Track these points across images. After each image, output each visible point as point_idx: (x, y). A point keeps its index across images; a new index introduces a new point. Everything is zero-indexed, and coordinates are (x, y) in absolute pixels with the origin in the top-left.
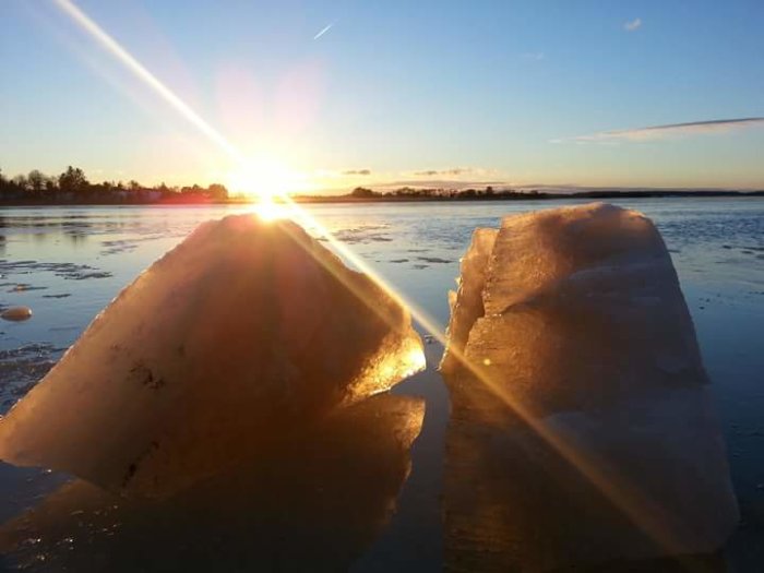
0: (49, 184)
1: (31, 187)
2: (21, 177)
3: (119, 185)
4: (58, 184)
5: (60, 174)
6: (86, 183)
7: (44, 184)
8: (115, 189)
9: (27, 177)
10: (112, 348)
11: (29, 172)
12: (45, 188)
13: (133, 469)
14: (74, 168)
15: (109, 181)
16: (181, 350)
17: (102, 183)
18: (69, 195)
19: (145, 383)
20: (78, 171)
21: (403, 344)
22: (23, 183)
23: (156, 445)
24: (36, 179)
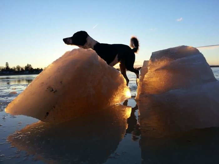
0: (22, 69)
1: (17, 70)
2: (14, 67)
3: (42, 69)
4: (24, 69)
5: (25, 66)
6: (32, 69)
7: (20, 69)
8: (40, 70)
9: (16, 67)
10: (41, 83)
11: (16, 66)
12: (21, 70)
13: (48, 113)
14: (29, 64)
15: (39, 68)
16: (61, 82)
17: (37, 68)
18: (27, 72)
19: (51, 91)
20: (30, 65)
21: (124, 89)
22: (15, 69)
23: (54, 107)
24: (18, 68)
